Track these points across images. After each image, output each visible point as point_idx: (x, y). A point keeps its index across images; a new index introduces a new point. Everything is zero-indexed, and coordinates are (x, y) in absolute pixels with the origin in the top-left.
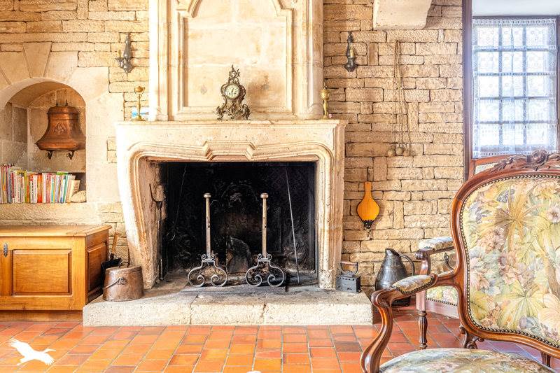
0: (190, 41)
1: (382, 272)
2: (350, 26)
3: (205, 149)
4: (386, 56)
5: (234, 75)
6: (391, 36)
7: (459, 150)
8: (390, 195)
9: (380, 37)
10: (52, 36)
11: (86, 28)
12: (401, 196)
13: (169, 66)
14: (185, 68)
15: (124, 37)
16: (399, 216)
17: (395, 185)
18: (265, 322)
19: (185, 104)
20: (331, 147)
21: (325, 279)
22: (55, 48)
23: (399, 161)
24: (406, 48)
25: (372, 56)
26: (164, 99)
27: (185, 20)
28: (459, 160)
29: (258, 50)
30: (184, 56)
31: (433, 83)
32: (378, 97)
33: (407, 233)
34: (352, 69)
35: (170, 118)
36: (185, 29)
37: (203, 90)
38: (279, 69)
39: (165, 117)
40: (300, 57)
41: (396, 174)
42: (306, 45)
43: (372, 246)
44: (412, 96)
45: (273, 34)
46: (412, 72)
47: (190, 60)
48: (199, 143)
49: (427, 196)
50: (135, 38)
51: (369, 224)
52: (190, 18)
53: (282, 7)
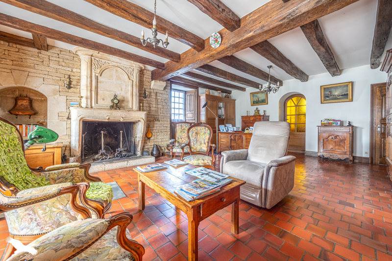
0: (99, 83)
1: (153, 150)
2: (145, 87)
3: (107, 118)
4: (153, 96)
5: (115, 97)
6: (155, 91)
7: (169, 120)
8: (154, 131)
9: (152, 91)
10: (29, 70)
11: (48, 70)
12: (156, 131)
13: (91, 90)
14: (97, 92)
15: (67, 76)
16: (156, 136)
17: (155, 128)
18: (128, 166)
19: (97, 103)
20: (144, 118)
21: (139, 153)
22: (30, 74)
23: (156, 122)
24: (158, 95)
25: (150, 95)
26: (89, 101)
27: (97, 77)
28: (169, 122)
29: (122, 90)
30: (97, 88)
31: (164, 104)
32: (151, 106)
33: (158, 140)
34: (146, 98)
35: (92, 107)
36: (97, 79)
37: (103, 100)
38: (129, 96)
39: (90, 107)
40: (134, 94)
41: (156, 125)
42: (136, 91)
43: (149, 144)
44: (159, 106)
45: (126, 86)
46: (159, 101)
47: (99, 89)
48: (105, 116)
49: (162, 131)
50: (72, 77)
51: (149, 138)
52: (99, 77)
53: (129, 79)
